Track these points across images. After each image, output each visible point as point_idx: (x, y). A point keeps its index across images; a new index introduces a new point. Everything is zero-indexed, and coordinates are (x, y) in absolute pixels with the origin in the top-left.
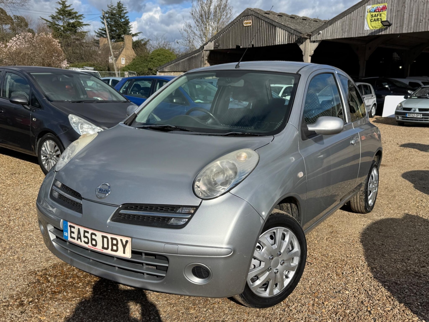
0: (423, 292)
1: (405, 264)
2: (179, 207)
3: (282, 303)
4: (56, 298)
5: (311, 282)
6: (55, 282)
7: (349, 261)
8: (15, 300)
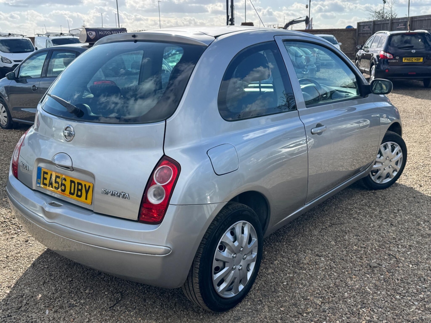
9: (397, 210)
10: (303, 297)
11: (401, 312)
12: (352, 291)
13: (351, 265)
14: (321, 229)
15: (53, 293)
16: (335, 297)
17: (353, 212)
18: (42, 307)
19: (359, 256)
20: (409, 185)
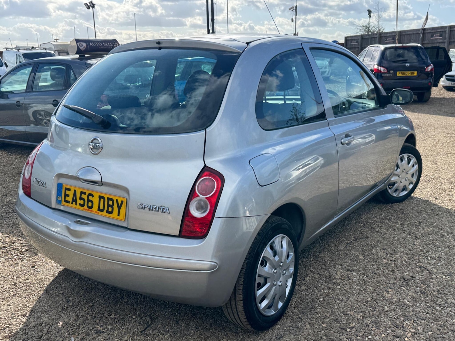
9: (418, 223)
10: (343, 313)
11: (445, 323)
12: (391, 304)
13: (385, 278)
14: (346, 244)
15: (75, 320)
16: (375, 311)
17: (374, 226)
18: (66, 334)
19: (391, 269)
20: (424, 198)
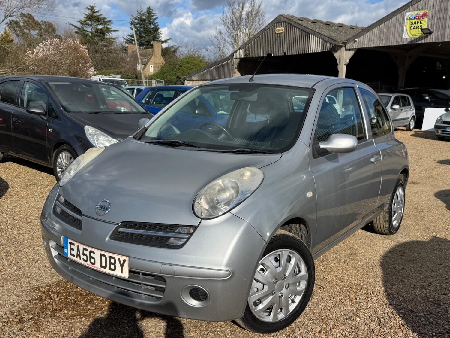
0: (440, 321)
1: (424, 291)
2: (178, 226)
3: (287, 328)
4: (56, 316)
5: (321, 307)
6: (57, 299)
7: (365, 286)
8: (15, 317)
